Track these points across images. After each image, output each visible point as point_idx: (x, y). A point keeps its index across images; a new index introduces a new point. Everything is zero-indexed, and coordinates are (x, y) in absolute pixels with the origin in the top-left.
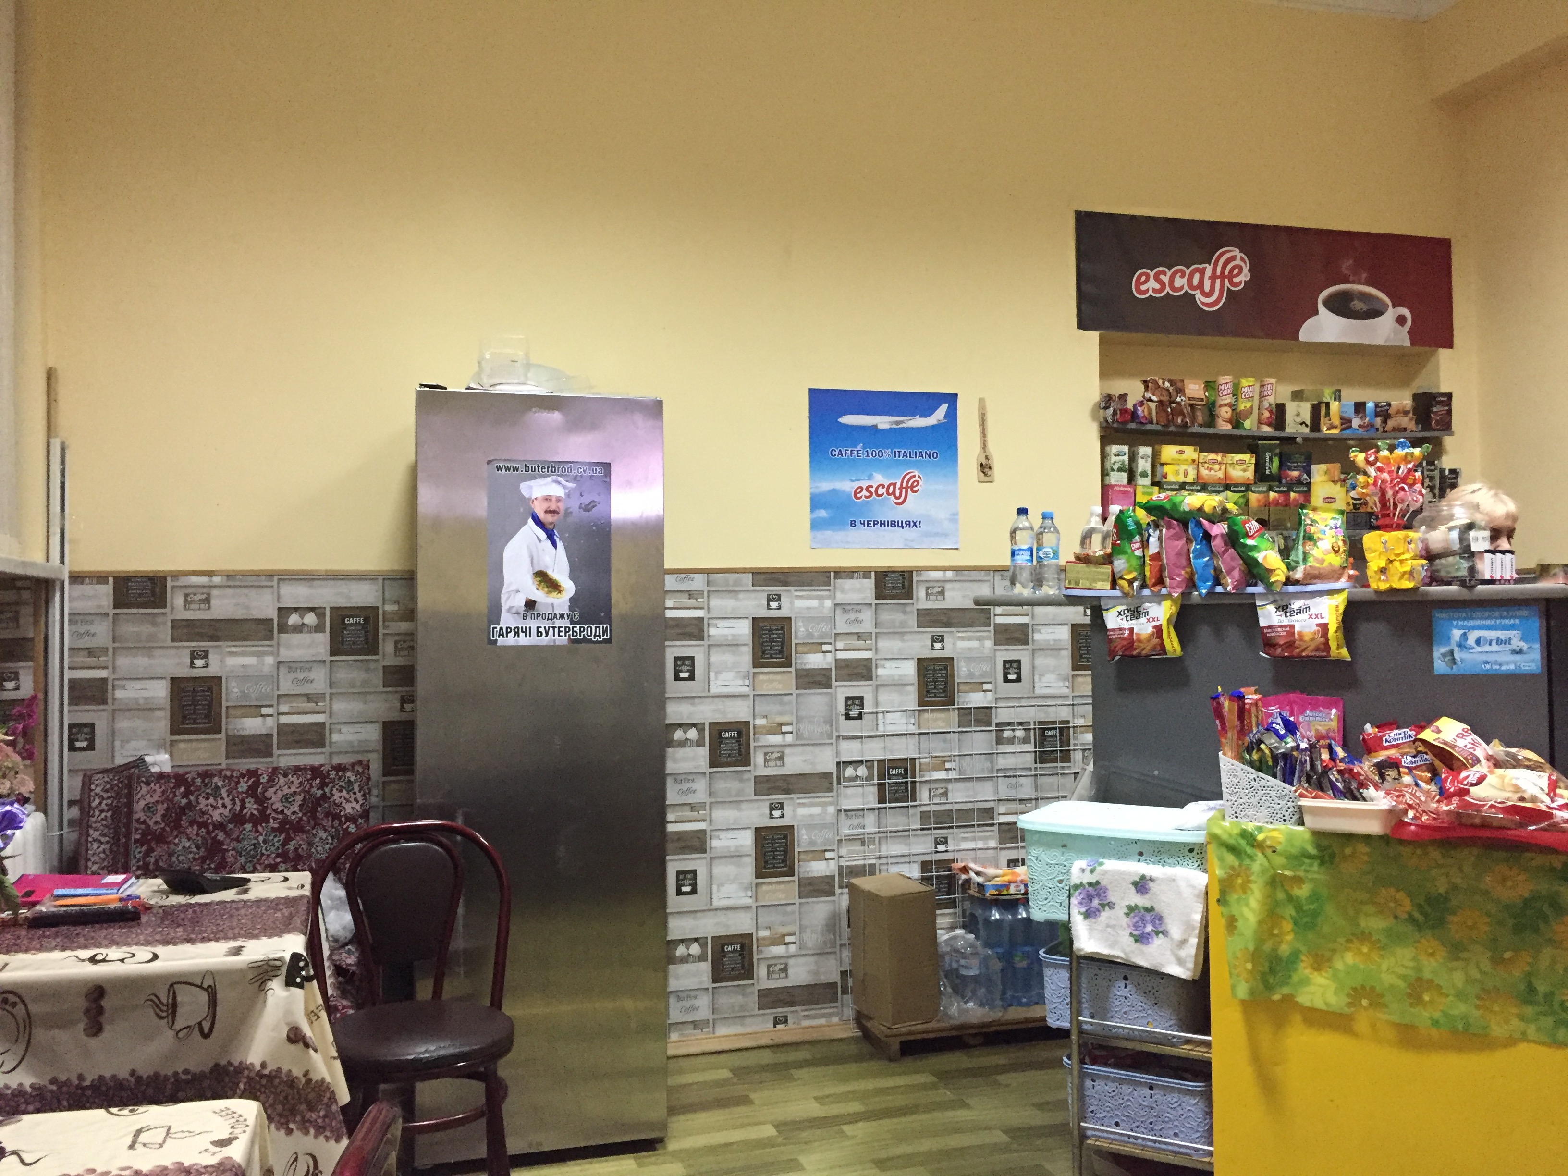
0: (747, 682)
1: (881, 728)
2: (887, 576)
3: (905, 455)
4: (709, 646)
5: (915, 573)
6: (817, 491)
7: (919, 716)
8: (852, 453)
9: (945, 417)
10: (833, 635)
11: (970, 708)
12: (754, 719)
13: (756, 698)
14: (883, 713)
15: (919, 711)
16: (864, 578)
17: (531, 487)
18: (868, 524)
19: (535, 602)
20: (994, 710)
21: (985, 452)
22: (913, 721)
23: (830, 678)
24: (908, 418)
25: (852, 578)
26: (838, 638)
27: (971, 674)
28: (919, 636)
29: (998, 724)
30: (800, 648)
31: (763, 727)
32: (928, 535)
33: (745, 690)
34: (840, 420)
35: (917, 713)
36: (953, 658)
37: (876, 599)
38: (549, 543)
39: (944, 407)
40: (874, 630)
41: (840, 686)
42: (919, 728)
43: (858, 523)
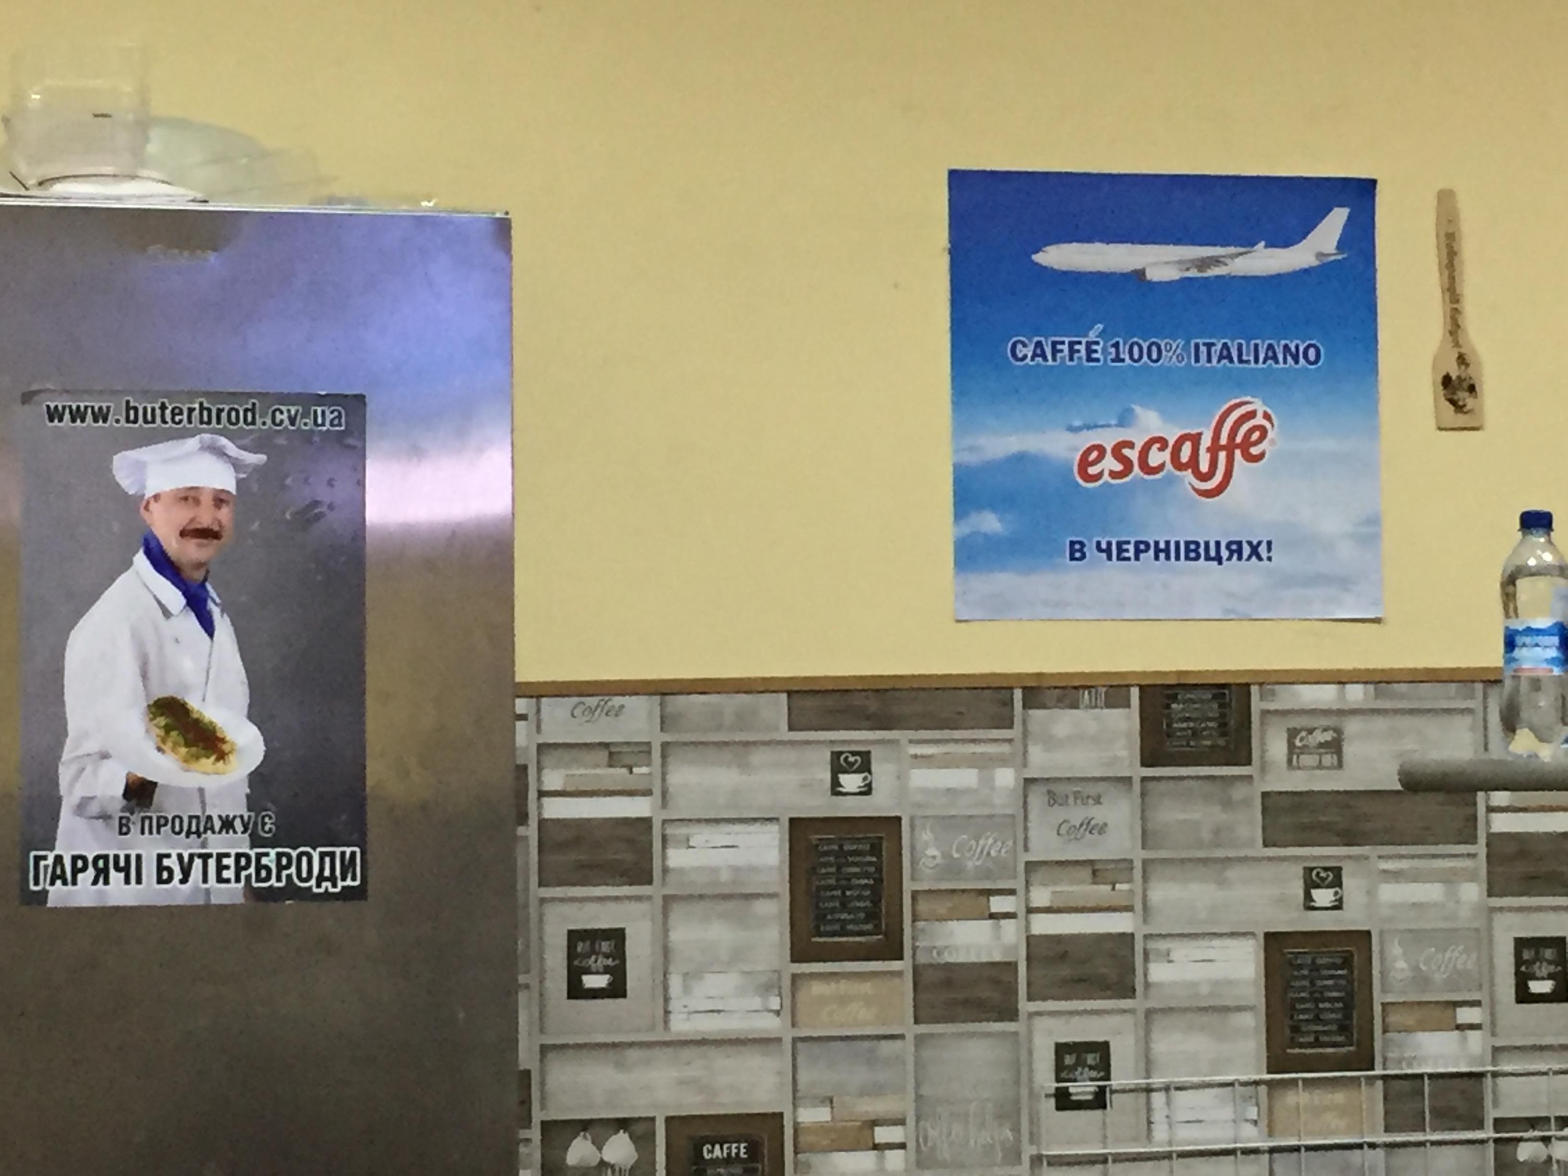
0: (775, 1003)
1: (1160, 1133)
2: (1174, 698)
3: (1226, 354)
4: (668, 900)
5: (1254, 689)
6: (971, 459)
7: (1270, 1096)
8: (1072, 352)
9: (1341, 245)
10: (1021, 867)
11: (1420, 1076)
12: (795, 1106)
13: (800, 1045)
14: (1167, 1089)
15: (1269, 1083)
16: (1110, 704)
17: (140, 467)
18: (1120, 550)
19: (155, 784)
20: (1489, 1080)
21: (1457, 344)
22: (1252, 1112)
23: (1013, 991)
24: (1232, 250)
25: (1075, 706)
26: (1036, 877)
27: (1421, 980)
28: (1267, 871)
29: (1500, 1124)
30: (923, 906)
31: (821, 1128)
32: (1289, 581)
33: (770, 1024)
34: (1039, 258)
35: (1263, 1089)
36: (1368, 933)
37: (1145, 763)
38: (192, 622)
39: (1338, 217)
40: (1138, 855)
41: (1039, 1014)
42: (1271, 1134)
43: (1090, 550)
